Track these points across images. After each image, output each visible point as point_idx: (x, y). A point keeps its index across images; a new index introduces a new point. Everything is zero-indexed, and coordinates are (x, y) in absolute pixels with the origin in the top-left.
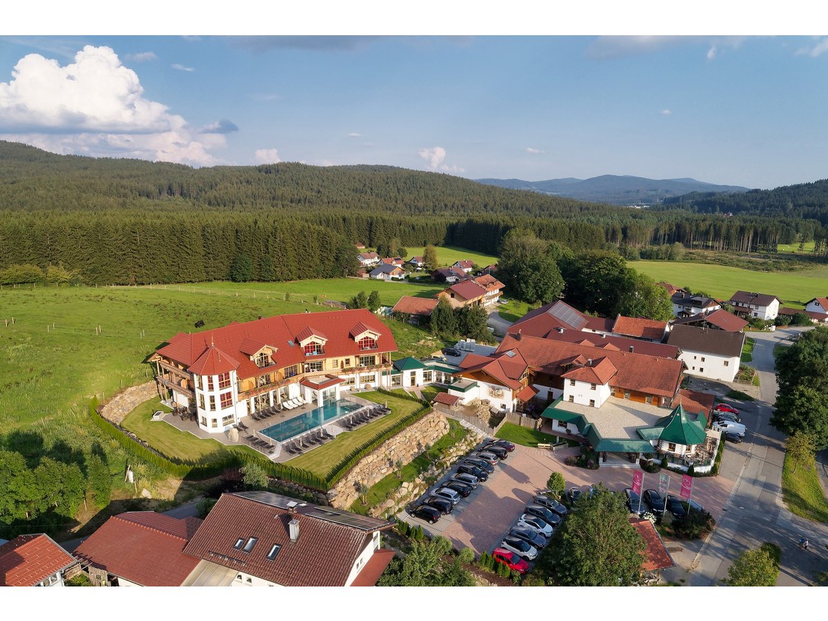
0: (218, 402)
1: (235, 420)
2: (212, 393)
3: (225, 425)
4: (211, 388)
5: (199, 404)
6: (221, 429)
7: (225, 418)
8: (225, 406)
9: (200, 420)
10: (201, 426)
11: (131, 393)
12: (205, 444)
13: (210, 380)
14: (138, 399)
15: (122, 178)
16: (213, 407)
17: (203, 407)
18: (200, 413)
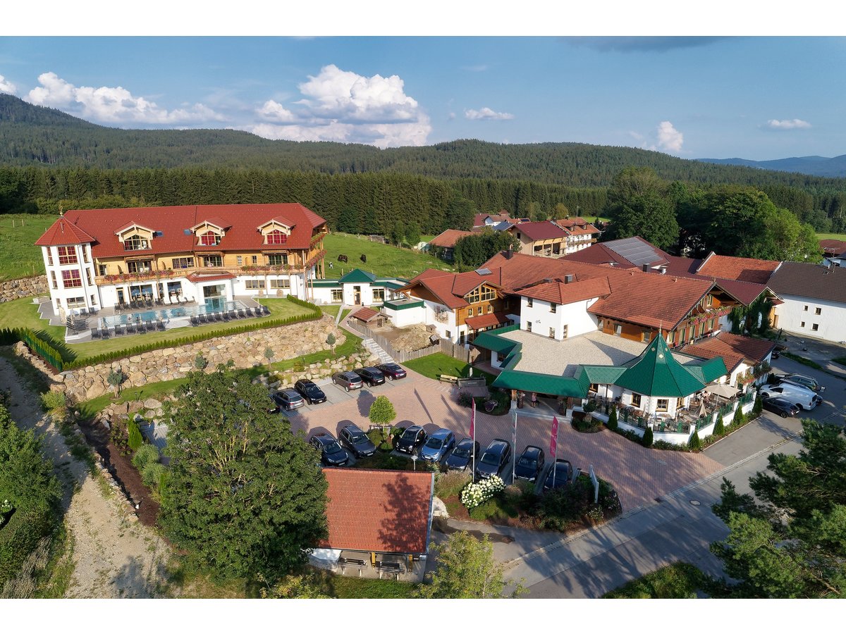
0: (60, 280)
1: (86, 305)
7: (70, 300)
8: (71, 285)
15: (314, 158)
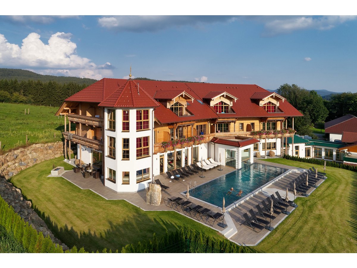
0: (133, 149)
1: (151, 177)
2: (126, 135)
3: (138, 182)
4: (126, 127)
5: (107, 152)
6: (133, 187)
7: (139, 173)
8: (141, 155)
9: (107, 175)
10: (108, 183)
11: (35, 150)
12: (114, 207)
13: (126, 117)
14: (42, 157)
16: (126, 155)
17: (113, 155)
18: (108, 163)
